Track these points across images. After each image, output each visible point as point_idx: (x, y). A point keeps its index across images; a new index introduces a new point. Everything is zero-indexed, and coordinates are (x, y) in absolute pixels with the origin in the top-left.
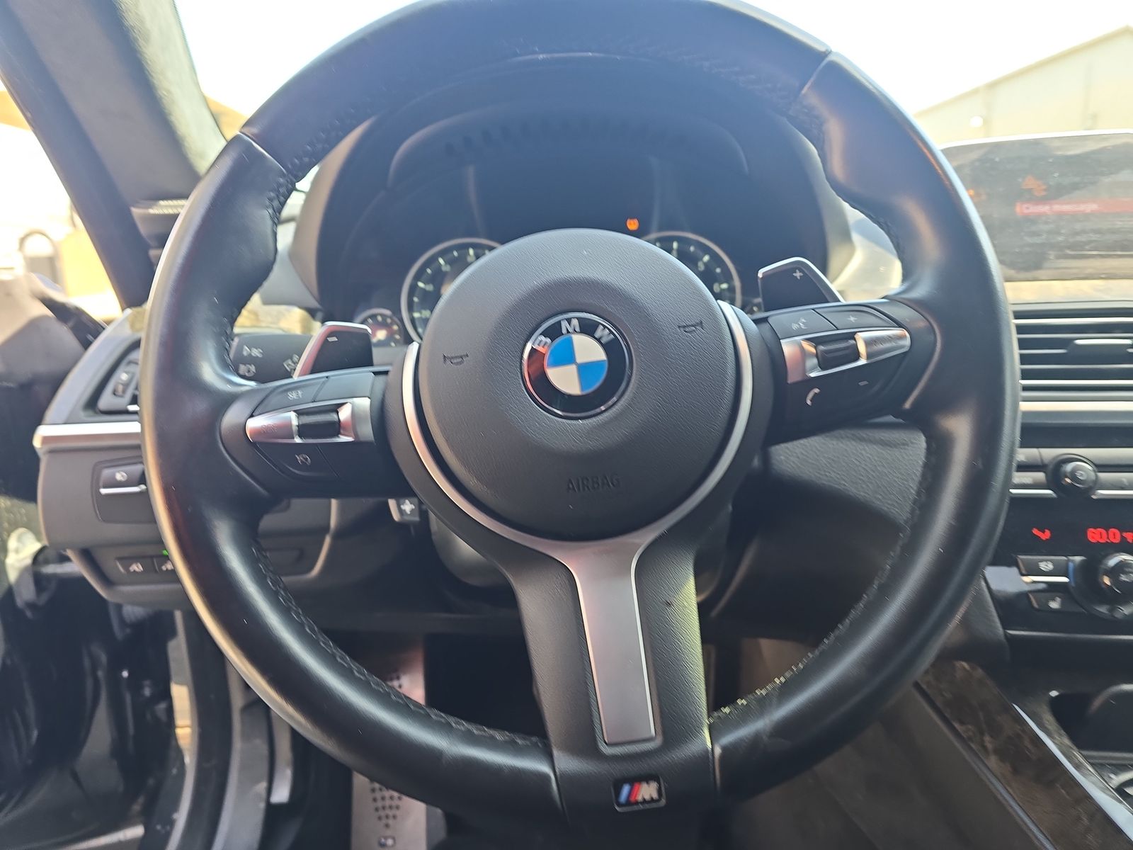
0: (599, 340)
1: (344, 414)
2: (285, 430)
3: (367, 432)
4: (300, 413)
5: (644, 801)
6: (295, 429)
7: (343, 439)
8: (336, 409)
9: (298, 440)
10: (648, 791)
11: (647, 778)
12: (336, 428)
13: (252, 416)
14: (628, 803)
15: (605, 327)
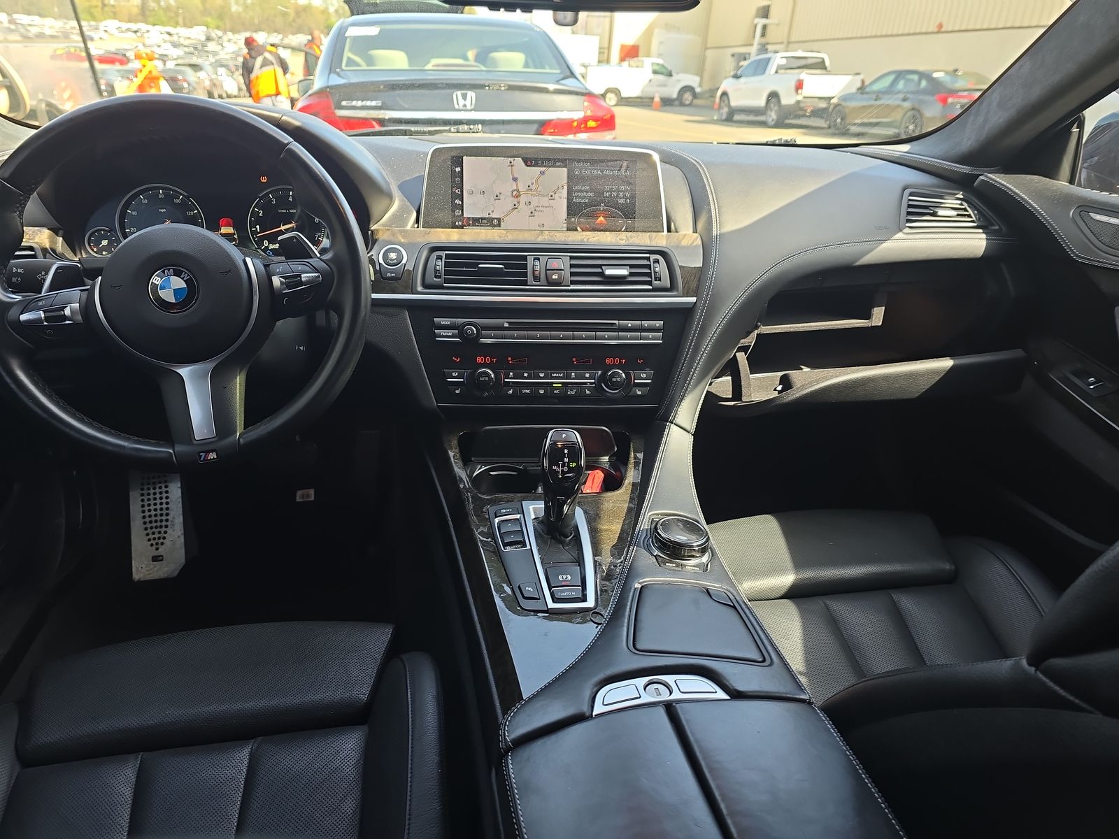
0: (182, 279)
1: (67, 312)
2: (39, 320)
3: (79, 318)
4: (45, 312)
5: (211, 459)
6: (43, 318)
7: (68, 322)
8: (63, 309)
9: (45, 323)
10: (213, 456)
11: (212, 451)
12: (65, 318)
13: (22, 314)
14: (204, 460)
15: (186, 273)
